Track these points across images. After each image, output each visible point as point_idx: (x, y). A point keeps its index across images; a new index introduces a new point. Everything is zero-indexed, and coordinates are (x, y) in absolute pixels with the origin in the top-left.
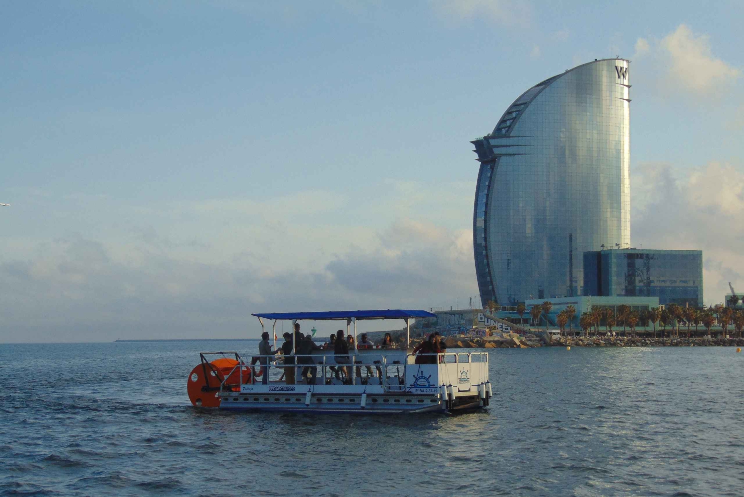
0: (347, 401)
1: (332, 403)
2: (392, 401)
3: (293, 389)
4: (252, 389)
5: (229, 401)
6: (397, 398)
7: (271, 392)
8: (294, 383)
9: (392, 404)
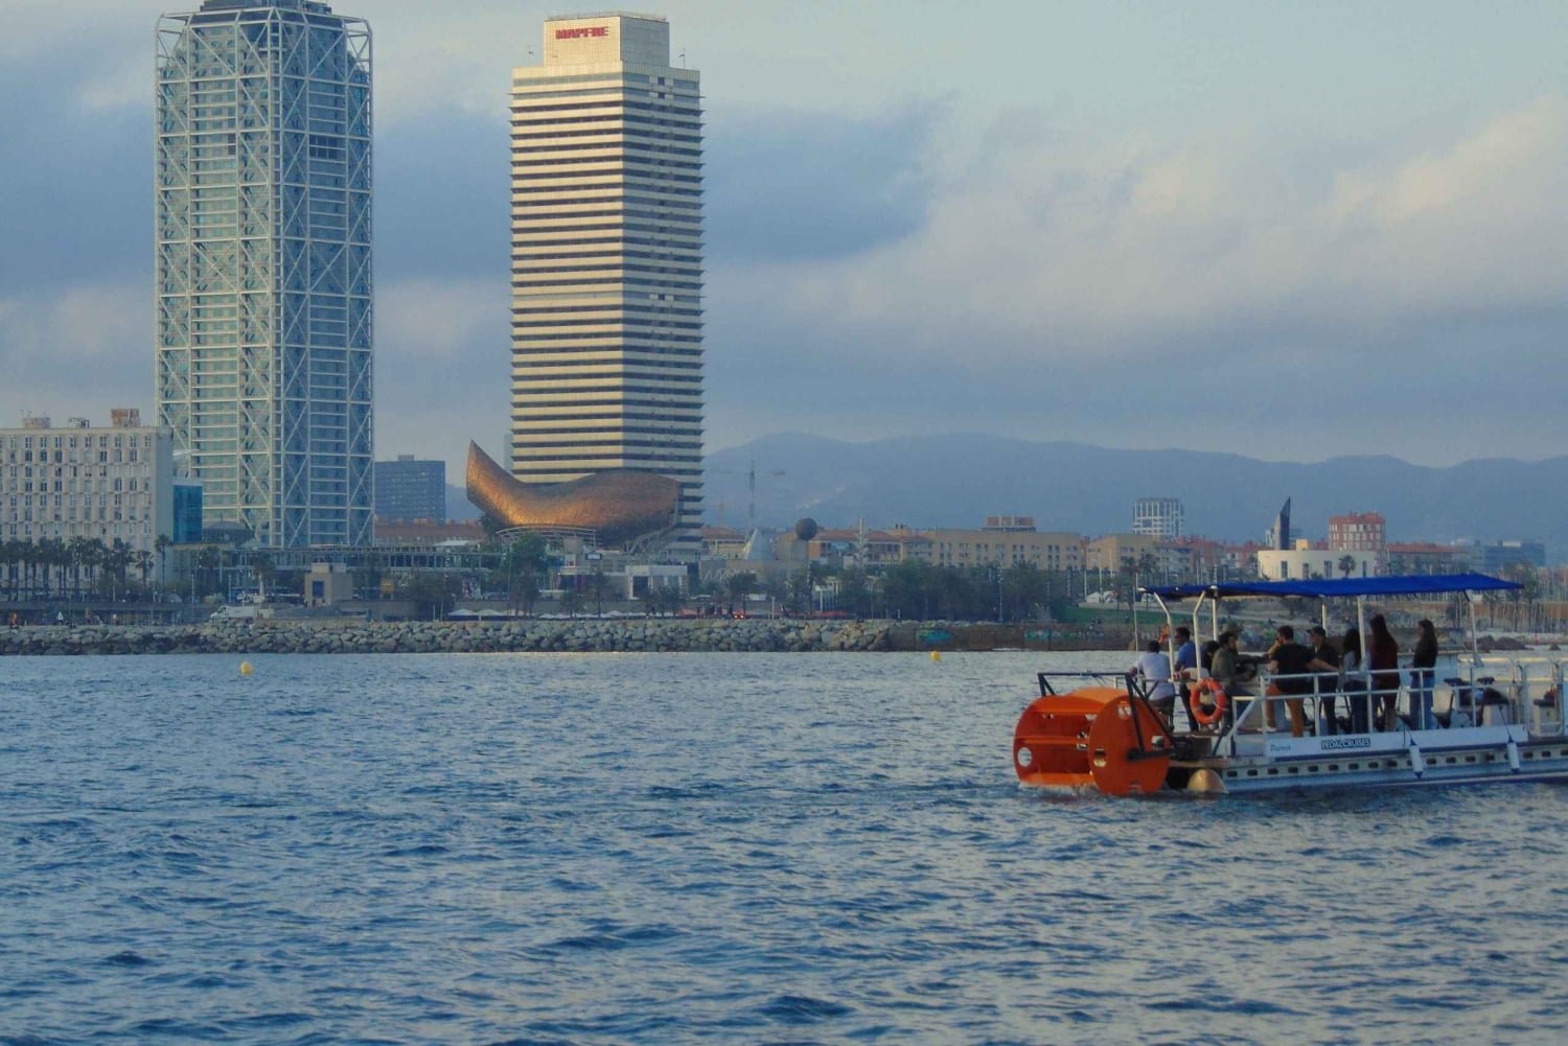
0: (1461, 761)
1: (1435, 768)
2: (1538, 756)
3: (1367, 743)
4: (1289, 748)
5: (1239, 777)
6: (1546, 749)
7: (1326, 752)
8: (1366, 730)
9: (1538, 761)
